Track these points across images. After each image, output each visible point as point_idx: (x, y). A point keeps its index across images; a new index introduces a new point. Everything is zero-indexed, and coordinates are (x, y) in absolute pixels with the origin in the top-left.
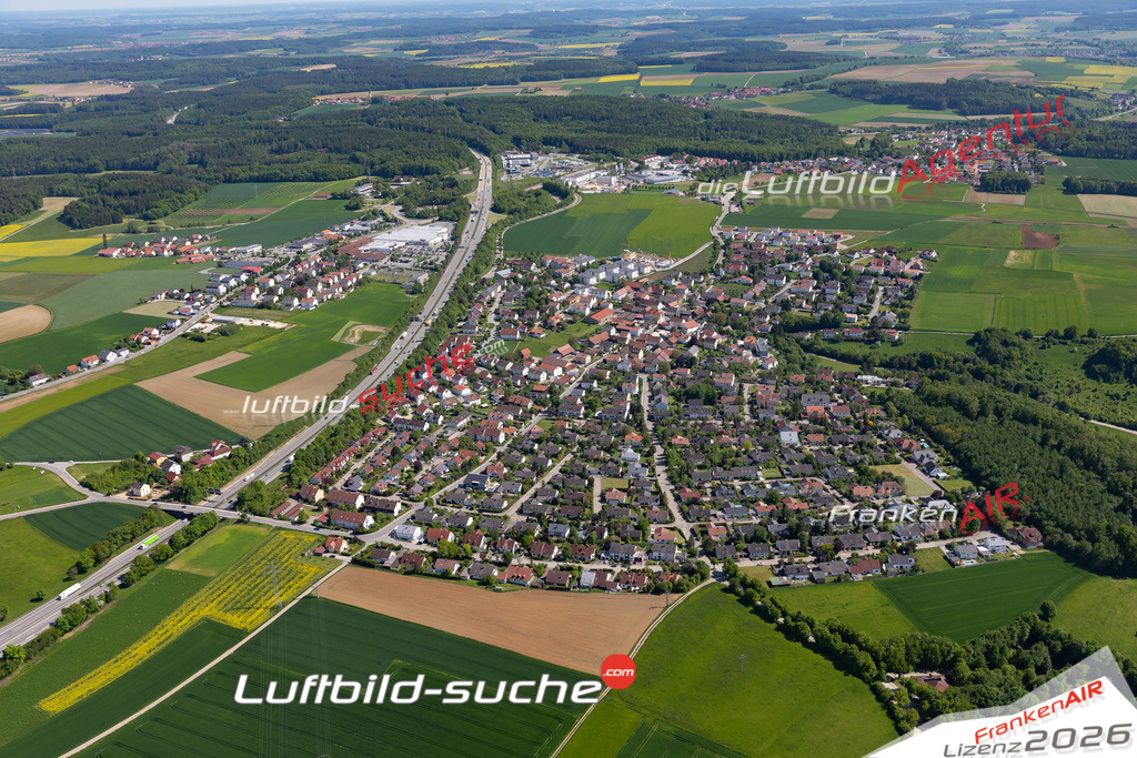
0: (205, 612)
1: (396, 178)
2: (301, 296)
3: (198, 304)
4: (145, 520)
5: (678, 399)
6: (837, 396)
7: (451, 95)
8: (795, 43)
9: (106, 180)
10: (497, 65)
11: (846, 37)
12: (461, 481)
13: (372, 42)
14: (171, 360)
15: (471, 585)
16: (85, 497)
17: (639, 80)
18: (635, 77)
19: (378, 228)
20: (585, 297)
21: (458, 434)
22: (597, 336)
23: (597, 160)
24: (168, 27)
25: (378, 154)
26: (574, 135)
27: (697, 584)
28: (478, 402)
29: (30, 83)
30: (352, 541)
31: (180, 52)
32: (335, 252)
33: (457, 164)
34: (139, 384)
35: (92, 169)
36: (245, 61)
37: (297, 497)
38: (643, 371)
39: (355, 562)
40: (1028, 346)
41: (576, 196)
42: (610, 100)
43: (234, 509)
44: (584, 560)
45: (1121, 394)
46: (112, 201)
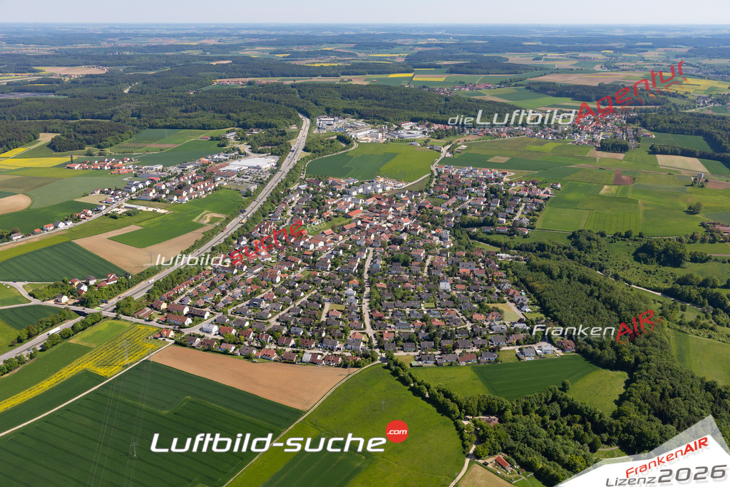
0: (86, 366)
1: (251, 129)
2: (179, 195)
3: (118, 197)
4: (61, 316)
5: (388, 263)
6: (481, 264)
7: (297, 82)
8: (514, 58)
9: (79, 124)
10: (328, 65)
11: (546, 55)
12: (247, 302)
13: (257, 48)
14: (97, 228)
15: (240, 359)
16: (30, 301)
17: (412, 77)
18: (411, 75)
19: (234, 158)
20: (348, 203)
21: (253, 276)
22: (348, 225)
23: (373, 123)
24: (136, 35)
25: (242, 115)
26: (362, 108)
27: (369, 364)
28: (270, 259)
29: (47, 66)
30: (177, 332)
31: (140, 50)
32: (205, 171)
33: (288, 123)
34: (75, 241)
35: (73, 118)
36: (177, 57)
37: (151, 307)
38: (371, 246)
39: (176, 343)
40: (603, 241)
41: (355, 144)
42: (390, 88)
43: (113, 312)
44: (307, 348)
45: (653, 271)
46: (80, 136)
